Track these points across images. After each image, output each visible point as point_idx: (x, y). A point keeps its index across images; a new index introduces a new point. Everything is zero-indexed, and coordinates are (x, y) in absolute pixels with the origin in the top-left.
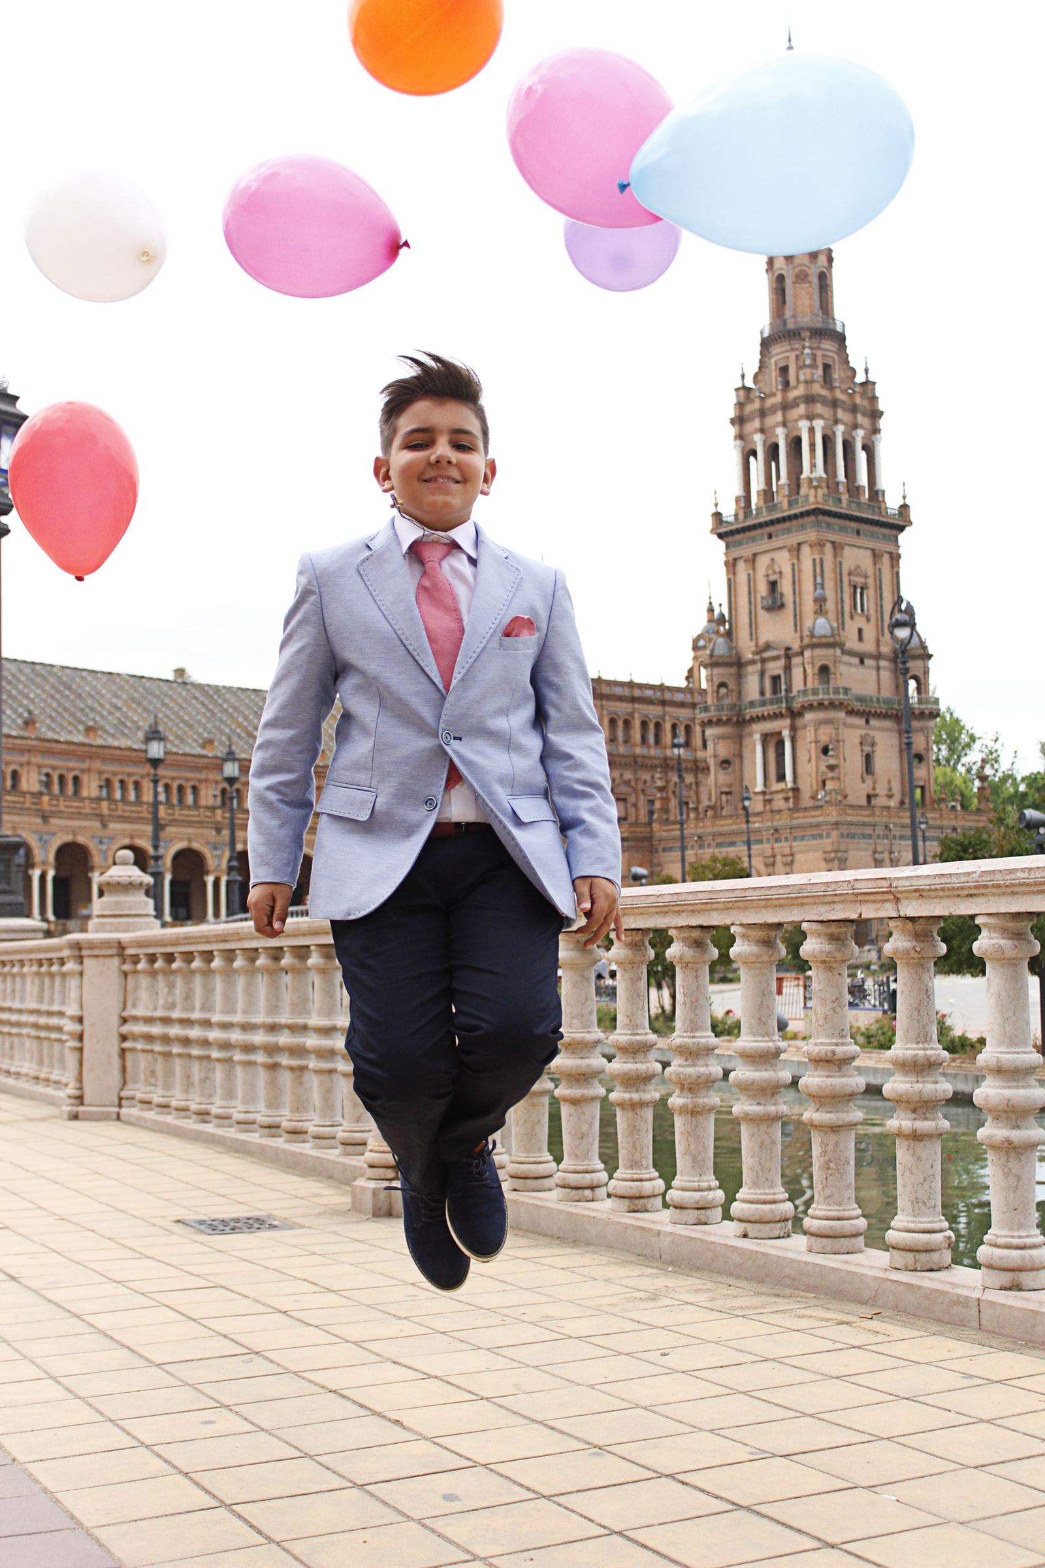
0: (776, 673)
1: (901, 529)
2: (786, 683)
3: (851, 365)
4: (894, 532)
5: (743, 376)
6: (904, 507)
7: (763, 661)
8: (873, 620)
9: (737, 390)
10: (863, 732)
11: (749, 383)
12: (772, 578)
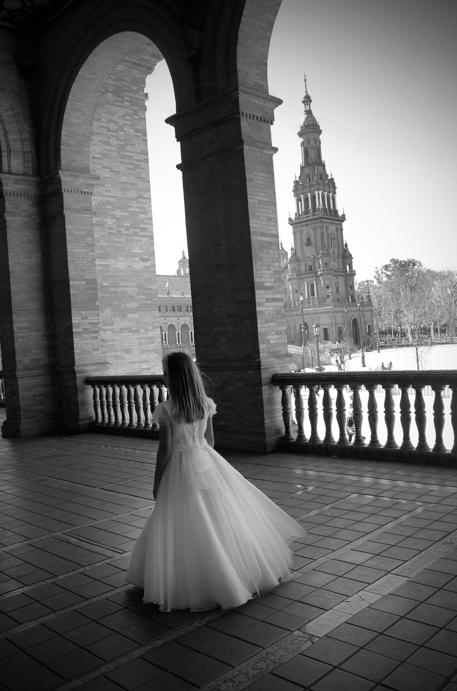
0: (310, 264)
1: (343, 221)
2: (314, 268)
3: (327, 173)
4: (341, 222)
5: (296, 177)
6: (344, 215)
7: (306, 261)
8: (337, 248)
9: (294, 181)
10: (336, 281)
11: (298, 179)
12: (308, 237)
